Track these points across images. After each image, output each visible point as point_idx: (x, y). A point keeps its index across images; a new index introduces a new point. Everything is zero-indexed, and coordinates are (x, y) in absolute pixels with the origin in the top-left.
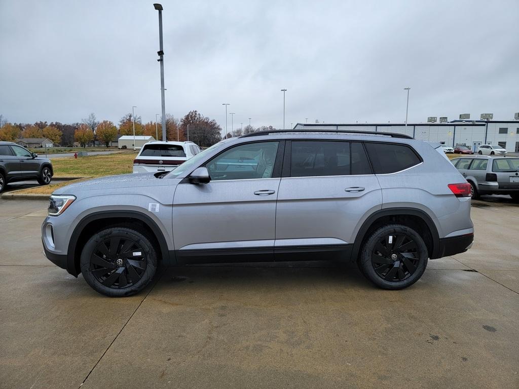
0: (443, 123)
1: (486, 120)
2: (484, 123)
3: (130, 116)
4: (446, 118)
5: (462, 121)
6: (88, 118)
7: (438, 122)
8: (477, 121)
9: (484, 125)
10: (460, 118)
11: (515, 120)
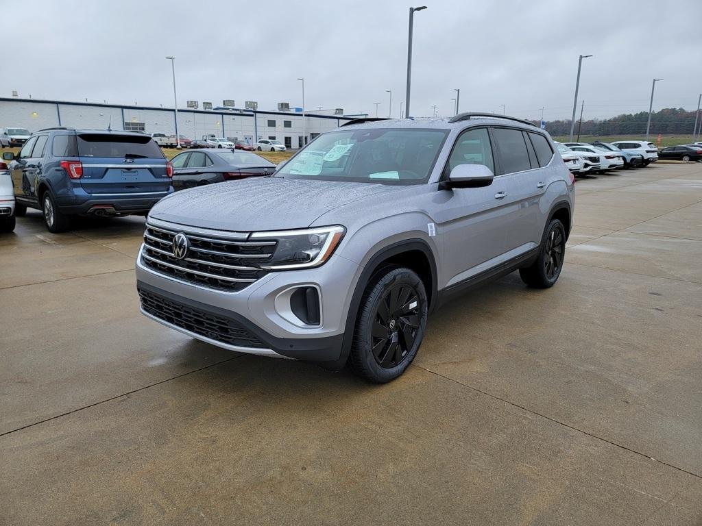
0: (207, 110)
1: (252, 109)
2: (252, 113)
4: (210, 103)
5: (228, 109)
7: (201, 108)
8: (245, 110)
9: (252, 115)
10: (224, 104)
11: (278, 111)
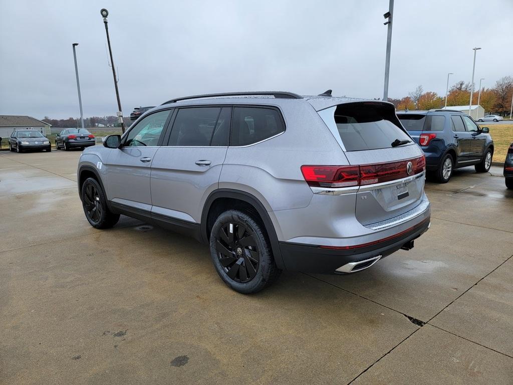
3: (462, 84)
6: (415, 90)
